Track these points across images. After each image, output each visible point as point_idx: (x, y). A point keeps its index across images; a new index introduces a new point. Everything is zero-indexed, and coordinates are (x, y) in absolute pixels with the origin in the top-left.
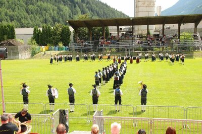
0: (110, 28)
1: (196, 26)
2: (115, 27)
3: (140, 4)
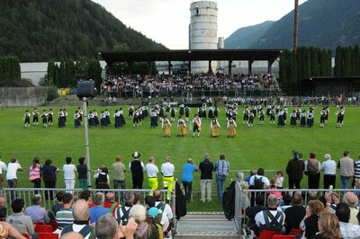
1: (270, 64)
3: (198, 33)
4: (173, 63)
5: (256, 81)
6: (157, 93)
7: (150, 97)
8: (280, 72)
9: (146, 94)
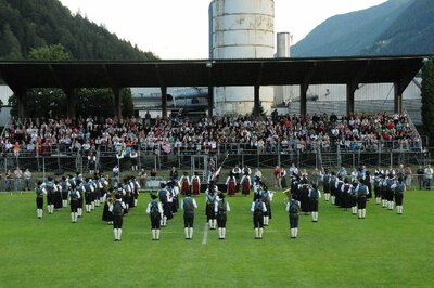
0: (135, 91)
1: (399, 92)
2: (157, 91)
3: (228, 22)
4: (171, 91)
5: (365, 130)
6: (134, 161)
7: (116, 169)
8: (425, 110)
9: (108, 162)
